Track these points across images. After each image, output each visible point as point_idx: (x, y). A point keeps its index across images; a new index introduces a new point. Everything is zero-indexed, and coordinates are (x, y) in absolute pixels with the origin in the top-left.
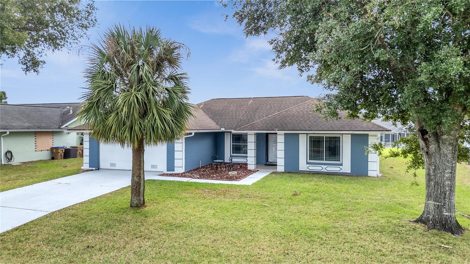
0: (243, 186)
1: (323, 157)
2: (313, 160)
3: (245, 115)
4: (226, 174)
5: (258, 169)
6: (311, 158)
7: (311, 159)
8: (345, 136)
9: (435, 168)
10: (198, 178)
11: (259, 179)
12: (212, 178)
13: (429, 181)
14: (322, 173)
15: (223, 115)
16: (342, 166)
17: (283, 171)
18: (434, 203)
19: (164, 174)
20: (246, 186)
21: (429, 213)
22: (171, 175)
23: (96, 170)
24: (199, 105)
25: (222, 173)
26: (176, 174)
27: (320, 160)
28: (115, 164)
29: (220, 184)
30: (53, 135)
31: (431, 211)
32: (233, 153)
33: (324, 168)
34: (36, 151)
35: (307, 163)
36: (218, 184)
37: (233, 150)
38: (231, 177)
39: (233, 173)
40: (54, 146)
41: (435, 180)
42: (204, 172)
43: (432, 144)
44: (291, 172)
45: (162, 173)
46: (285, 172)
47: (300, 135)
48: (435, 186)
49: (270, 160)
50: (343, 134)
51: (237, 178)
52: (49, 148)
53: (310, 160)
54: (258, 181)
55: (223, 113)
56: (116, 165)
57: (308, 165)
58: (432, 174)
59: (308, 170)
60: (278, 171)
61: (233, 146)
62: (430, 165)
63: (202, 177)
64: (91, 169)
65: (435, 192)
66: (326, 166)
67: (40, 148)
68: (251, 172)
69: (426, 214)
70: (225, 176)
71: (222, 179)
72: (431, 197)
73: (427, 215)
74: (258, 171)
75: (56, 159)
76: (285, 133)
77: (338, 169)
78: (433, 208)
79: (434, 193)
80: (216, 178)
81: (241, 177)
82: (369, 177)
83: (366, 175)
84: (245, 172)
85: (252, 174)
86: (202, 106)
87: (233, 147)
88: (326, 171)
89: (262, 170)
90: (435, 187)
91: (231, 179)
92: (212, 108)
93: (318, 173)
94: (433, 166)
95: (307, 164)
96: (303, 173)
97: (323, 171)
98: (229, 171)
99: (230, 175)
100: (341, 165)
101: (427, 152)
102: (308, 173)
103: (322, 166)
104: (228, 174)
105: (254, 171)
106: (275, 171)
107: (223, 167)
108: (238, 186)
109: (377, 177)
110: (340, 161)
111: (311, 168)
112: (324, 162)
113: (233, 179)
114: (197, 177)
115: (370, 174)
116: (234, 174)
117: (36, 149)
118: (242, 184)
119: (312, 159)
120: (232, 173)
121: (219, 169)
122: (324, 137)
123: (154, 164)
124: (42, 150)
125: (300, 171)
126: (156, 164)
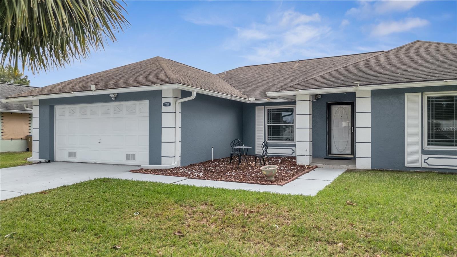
0: (297, 198)
2: (435, 145)
3: (288, 80)
4: (256, 172)
5: (318, 165)
6: (432, 141)
7: (430, 143)
10: (199, 178)
11: (328, 183)
12: (228, 178)
15: (254, 82)
17: (369, 167)
19: (142, 169)
20: (305, 198)
22: (154, 172)
23: (46, 162)
24: (219, 75)
25: (248, 169)
26: (161, 170)
27: (453, 145)
28: (75, 153)
29: (240, 191)
32: (268, 140)
34: (3, 139)
35: (424, 152)
36: (234, 192)
37: (268, 135)
38: (266, 176)
39: (270, 167)
42: (215, 167)
44: (387, 171)
45: (138, 168)
46: (373, 170)
47: (406, 95)
49: (334, 150)
51: (279, 180)
52: (23, 137)
53: (428, 145)
54: (329, 187)
55: (254, 81)
56: (77, 155)
57: (425, 157)
59: (425, 165)
60: (357, 168)
61: (268, 128)
63: (208, 175)
64: (40, 160)
67: (9, 136)
68: (304, 169)
70: (253, 175)
71: (246, 180)
74: (317, 167)
76: (372, 93)
80: (235, 179)
81: (285, 176)
84: (293, 169)
85: (308, 172)
86: (223, 75)
87: (268, 130)
89: (325, 166)
91: (266, 181)
92: (238, 76)
93: (452, 171)
95: (422, 154)
96: (414, 171)
98: (261, 165)
99: (264, 173)
102: (426, 172)
104: (259, 172)
105: (310, 168)
106: (351, 167)
107: (252, 161)
108: (284, 198)
111: (431, 161)
113: (270, 181)
114: (198, 176)
116: (271, 171)
117: (3, 137)
118: (292, 194)
119: (434, 143)
120: (266, 169)
121: (245, 164)
123: (130, 153)
124: (12, 139)
125: (408, 169)
126: (133, 153)
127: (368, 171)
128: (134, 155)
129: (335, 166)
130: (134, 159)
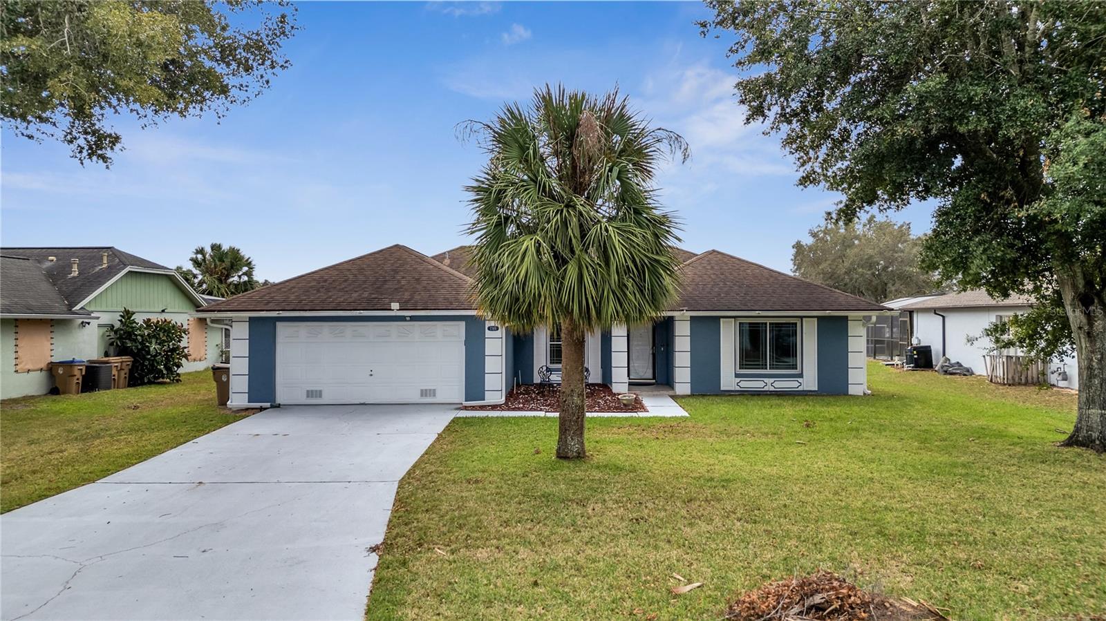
1: (766, 362)
2: (746, 368)
5: (636, 392)
7: (741, 366)
8: (806, 321)
9: (1102, 358)
11: (679, 408)
13: (1090, 378)
14: (765, 393)
16: (803, 377)
17: (689, 392)
18: (1100, 411)
21: (1090, 429)
22: (477, 408)
27: (760, 369)
28: (320, 391)
30: (52, 329)
31: (1095, 426)
32: (551, 363)
33: (769, 384)
34: (16, 371)
35: (737, 376)
37: (551, 357)
38: (624, 405)
40: (55, 360)
41: (1102, 375)
43: (1099, 320)
44: (706, 395)
46: (692, 395)
47: (721, 320)
48: (1101, 384)
50: (802, 317)
51: (635, 408)
52: (43, 365)
53: (740, 368)
56: (324, 394)
57: (738, 380)
58: (1096, 366)
59: (738, 388)
60: (677, 394)
61: (551, 346)
62: (1093, 352)
64: (258, 405)
65: (1102, 395)
66: (772, 380)
67: (26, 365)
69: (1085, 431)
71: (605, 409)
72: (1095, 403)
73: (1087, 431)
75: (64, 393)
76: (691, 317)
77: (795, 384)
78: (1099, 420)
79: (1100, 395)
82: (850, 395)
83: (846, 393)
85: (642, 400)
87: (551, 350)
88: (772, 389)
89: (643, 393)
90: (1101, 388)
93: (758, 393)
94: (1098, 353)
95: (736, 377)
96: (729, 394)
97: (766, 389)
99: (624, 402)
100: (801, 376)
101: (1089, 334)
102: (739, 395)
103: (766, 380)
106: (672, 393)
109: (865, 394)
110: (796, 369)
111: (743, 384)
112: (768, 371)
113: (631, 409)
114: (551, 410)
115: (852, 390)
116: (629, 400)
117: (18, 367)
119: (744, 366)
122: (766, 324)
123: (427, 388)
124: (29, 370)
125: (723, 393)
126: (432, 388)
127: (689, 396)
128: (434, 390)
129: (656, 393)
130: (434, 395)
